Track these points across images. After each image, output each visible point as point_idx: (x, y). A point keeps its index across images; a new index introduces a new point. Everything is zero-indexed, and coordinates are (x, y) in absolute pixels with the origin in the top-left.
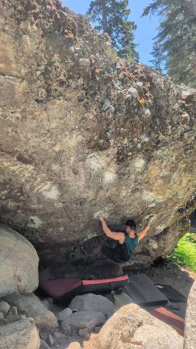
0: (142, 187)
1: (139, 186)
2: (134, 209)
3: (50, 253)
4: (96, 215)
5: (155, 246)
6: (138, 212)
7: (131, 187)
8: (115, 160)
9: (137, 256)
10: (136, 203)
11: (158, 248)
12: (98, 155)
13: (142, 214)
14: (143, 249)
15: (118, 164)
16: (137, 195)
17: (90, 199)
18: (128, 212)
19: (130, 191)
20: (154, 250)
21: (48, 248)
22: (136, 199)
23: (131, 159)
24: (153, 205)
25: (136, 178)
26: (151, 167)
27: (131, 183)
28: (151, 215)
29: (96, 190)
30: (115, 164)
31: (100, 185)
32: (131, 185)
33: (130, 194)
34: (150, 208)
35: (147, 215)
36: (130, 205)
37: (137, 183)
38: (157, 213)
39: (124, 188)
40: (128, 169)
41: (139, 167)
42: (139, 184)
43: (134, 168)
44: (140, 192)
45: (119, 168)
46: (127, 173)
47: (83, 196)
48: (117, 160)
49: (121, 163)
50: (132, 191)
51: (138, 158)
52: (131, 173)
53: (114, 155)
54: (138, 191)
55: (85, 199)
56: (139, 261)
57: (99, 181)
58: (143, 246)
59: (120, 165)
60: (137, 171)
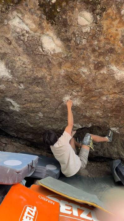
0: (107, 58)
1: (101, 59)
7: (91, 60)
8: (44, 17)
15: (52, 24)
16: (104, 71)
17: (48, 79)
19: (92, 66)
22: (106, 79)
25: (91, 46)
26: (105, 23)
27: (89, 54)
31: (45, 58)
32: (90, 57)
33: (94, 71)
37: (97, 54)
40: (71, 31)
41: (85, 24)
42: (100, 54)
43: (78, 27)
44: (107, 67)
45: (57, 30)
46: (71, 38)
47: (37, 74)
48: (45, 16)
49: (55, 22)
50: (94, 66)
51: (77, 10)
52: (77, 36)
53: (39, 9)
54: (102, 66)
55: (41, 79)
57: (41, 52)
59: (55, 25)
60: (86, 33)
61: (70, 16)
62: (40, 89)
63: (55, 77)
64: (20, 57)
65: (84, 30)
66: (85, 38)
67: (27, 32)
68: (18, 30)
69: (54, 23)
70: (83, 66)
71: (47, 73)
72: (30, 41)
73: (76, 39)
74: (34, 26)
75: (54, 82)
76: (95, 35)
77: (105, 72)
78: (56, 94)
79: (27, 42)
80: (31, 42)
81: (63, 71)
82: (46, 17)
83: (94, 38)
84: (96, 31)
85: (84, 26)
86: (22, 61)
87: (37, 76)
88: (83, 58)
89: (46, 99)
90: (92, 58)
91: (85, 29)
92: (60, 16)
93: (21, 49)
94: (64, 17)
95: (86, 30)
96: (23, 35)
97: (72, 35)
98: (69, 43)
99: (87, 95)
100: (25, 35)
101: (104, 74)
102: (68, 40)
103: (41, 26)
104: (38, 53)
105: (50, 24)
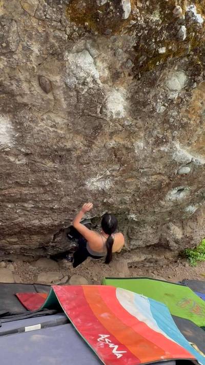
0: (175, 133)
1: (168, 133)
2: (155, 177)
3: (15, 243)
4: (89, 184)
5: (179, 235)
6: (162, 181)
7: (155, 132)
8: (130, 64)
9: (149, 249)
11: (182, 238)
12: (93, 46)
13: (168, 185)
14: (160, 240)
15: (135, 77)
16: (165, 148)
17: (79, 152)
18: (144, 180)
19: (152, 140)
20: (177, 242)
23: (163, 67)
24: (188, 170)
25: (165, 115)
27: (157, 125)
28: (182, 187)
30: (129, 75)
31: (97, 122)
32: (155, 128)
33: (151, 146)
34: (182, 175)
35: (173, 187)
36: (150, 168)
37: (167, 126)
38: (190, 185)
39: (142, 135)
41: (175, 89)
42: (170, 128)
43: (165, 90)
44: (171, 144)
46: (150, 102)
47: (65, 144)
48: (133, 65)
49: (141, 76)
50: (155, 141)
51: (176, 68)
52: (159, 100)
53: (130, 53)
54: (166, 142)
55: (69, 150)
56: (152, 256)
57: (96, 113)
58: (161, 235)
59: (139, 79)
60: (170, 99)
61: (165, 74)
62: (57, 165)
63: (95, 151)
64: (52, 115)
65: (171, 96)
66: (164, 105)
67: (94, 81)
68: (82, 74)
69: (140, 77)
70: (141, 138)
71: (85, 142)
72: (91, 95)
73: (156, 105)
74: (107, 73)
75: (89, 157)
76: (179, 104)
77: (166, 150)
79: (83, 95)
82: (134, 67)
83: (175, 107)
84: (184, 100)
85: (172, 90)
86: (54, 121)
87: (66, 146)
88: (147, 128)
90: (158, 131)
94: (158, 73)
95: (174, 96)
96: (84, 84)
97: (152, 98)
98: (142, 107)
99: (124, 175)
100: (86, 84)
101: (164, 151)
102: (145, 104)
103: (115, 76)
104: (90, 113)
105: (132, 77)
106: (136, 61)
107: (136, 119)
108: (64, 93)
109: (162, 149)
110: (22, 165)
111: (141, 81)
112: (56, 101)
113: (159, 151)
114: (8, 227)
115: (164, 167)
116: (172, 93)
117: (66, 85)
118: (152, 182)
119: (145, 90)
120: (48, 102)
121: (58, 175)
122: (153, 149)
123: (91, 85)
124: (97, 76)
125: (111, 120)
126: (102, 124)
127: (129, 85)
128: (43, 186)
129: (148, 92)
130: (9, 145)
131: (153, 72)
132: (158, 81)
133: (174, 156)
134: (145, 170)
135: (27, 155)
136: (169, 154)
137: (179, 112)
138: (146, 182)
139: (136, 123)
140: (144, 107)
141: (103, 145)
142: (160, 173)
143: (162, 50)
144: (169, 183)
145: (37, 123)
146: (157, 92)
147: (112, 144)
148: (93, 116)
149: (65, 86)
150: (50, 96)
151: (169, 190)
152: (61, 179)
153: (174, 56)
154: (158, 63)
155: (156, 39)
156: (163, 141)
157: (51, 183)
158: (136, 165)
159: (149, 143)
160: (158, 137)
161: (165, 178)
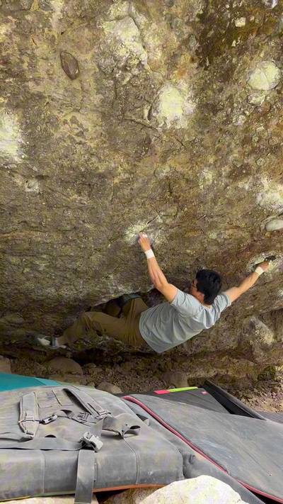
0: (261, 162)
1: (250, 160)
2: (230, 232)
3: (20, 326)
4: (130, 236)
5: (269, 338)
6: (240, 241)
7: (231, 158)
8: (194, 44)
9: (223, 359)
10: (236, 213)
11: (273, 344)
12: (140, 11)
13: (250, 247)
14: (239, 343)
15: (200, 65)
16: (245, 184)
17: (116, 181)
18: (213, 235)
19: (226, 170)
20: (265, 348)
21: (12, 311)
22: (240, 200)
23: (241, 51)
24: (280, 225)
25: (246, 130)
27: (233, 145)
28: (271, 253)
29: (131, 151)
30: (193, 61)
31: (143, 132)
32: (231, 151)
33: (225, 180)
34: (272, 233)
35: (259, 252)
36: (222, 216)
37: (248, 148)
39: (211, 160)
40: (228, 91)
41: (260, 88)
42: (253, 151)
43: (245, 88)
44: (254, 178)
45: (203, 81)
46: (223, 106)
47: (96, 165)
48: (198, 45)
49: (210, 63)
50: (230, 172)
51: (262, 55)
52: (235, 105)
53: (192, 24)
54: (247, 174)
55: (102, 176)
56: (227, 371)
57: (142, 117)
58: (241, 335)
59: (206, 69)
60: (253, 105)
61: (245, 63)
62: (85, 200)
63: (140, 180)
64: (78, 116)
65: (254, 99)
66: (244, 114)
67: (140, 65)
68: (122, 53)
69: (208, 64)
70: (209, 166)
71: (126, 166)
72: (136, 86)
73: (232, 111)
75: (131, 189)
76: (267, 113)
77: (247, 187)
78: (118, 215)
79: (124, 86)
80: (134, 89)
81: (167, 169)
82: (199, 47)
83: (261, 118)
84: (274, 107)
85: (256, 90)
86: (81, 126)
87: (97, 168)
88: (219, 150)
89: (87, 226)
90: (235, 155)
91: (257, 97)
92: (229, 57)
93: (96, 99)
94: (234, 60)
95: (258, 100)
96: (125, 69)
97: (226, 100)
98: (212, 114)
99: (184, 225)
100: (128, 69)
101: (243, 189)
102: (214, 109)
103: (172, 61)
104: (134, 118)
105: (196, 65)
106: (202, 37)
107: (202, 133)
108: (97, 80)
109: (240, 184)
110: (33, 195)
111: (210, 71)
112: (85, 94)
113: (236, 188)
114: (9, 297)
115: (244, 217)
116: (255, 94)
117: (99, 67)
118: (225, 239)
119: (214, 87)
120: (73, 93)
121: (85, 216)
122: (227, 185)
123: (136, 72)
124: (144, 57)
125: (164, 131)
126: (151, 136)
127: (191, 77)
128: (64, 232)
129: (221, 90)
130: (16, 159)
131: (227, 57)
132: (235, 73)
133: (259, 198)
134: (215, 219)
135: (40, 178)
136: (252, 196)
137: (266, 127)
138: (215, 240)
139: (202, 140)
140: (214, 114)
141: (152, 172)
142: (237, 227)
143: (241, 23)
144: (252, 245)
145: (57, 127)
146: (233, 92)
147: (165, 171)
148: (138, 123)
149: (98, 70)
150: (76, 84)
151: (252, 256)
152: (90, 223)
153: (258, 34)
154: (234, 43)
155: (231, 5)
156: (242, 174)
157: (75, 228)
158: (201, 210)
159: (221, 175)
160: (235, 166)
161: (246, 235)
